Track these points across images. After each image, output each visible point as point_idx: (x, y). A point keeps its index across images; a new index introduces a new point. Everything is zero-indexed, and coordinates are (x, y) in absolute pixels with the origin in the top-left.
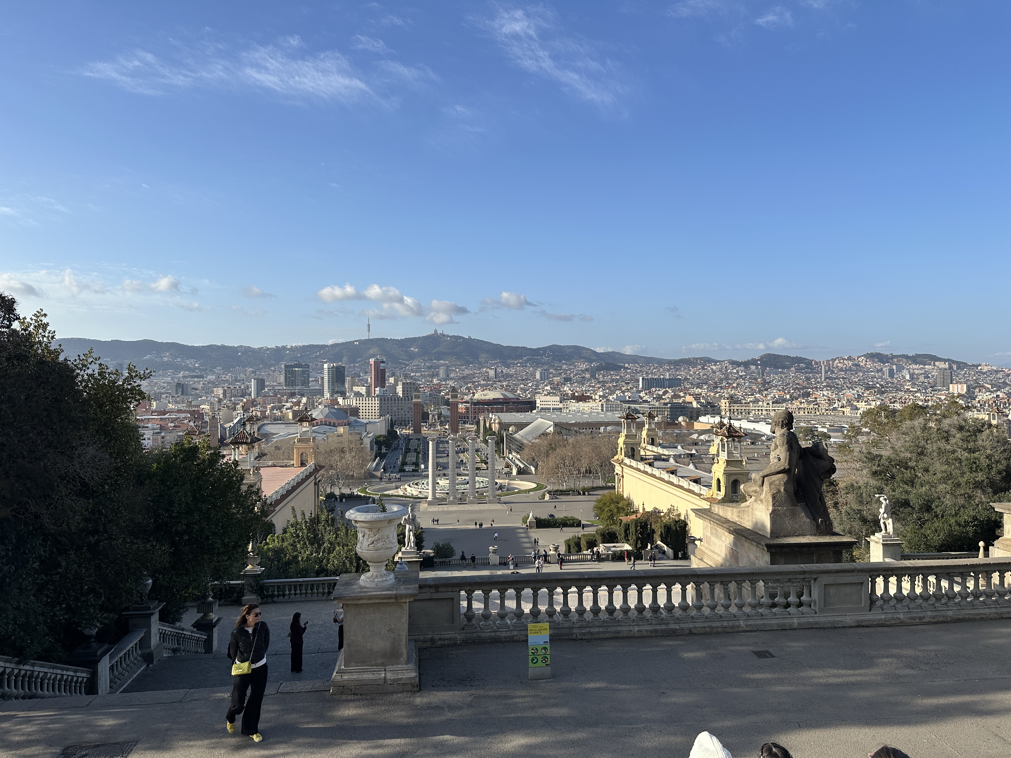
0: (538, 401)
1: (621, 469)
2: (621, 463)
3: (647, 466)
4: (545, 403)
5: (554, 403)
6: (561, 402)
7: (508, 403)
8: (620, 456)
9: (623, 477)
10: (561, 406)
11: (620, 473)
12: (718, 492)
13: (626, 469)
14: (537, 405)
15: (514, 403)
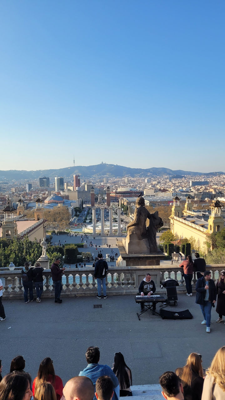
0: (145, 192)
1: (173, 221)
2: (173, 218)
3: (183, 220)
4: (148, 193)
5: (151, 193)
6: (154, 192)
7: (132, 193)
8: (173, 215)
9: (174, 224)
10: (155, 194)
11: (172, 223)
12: (211, 231)
13: (175, 221)
14: (144, 194)
15: (134, 193)
